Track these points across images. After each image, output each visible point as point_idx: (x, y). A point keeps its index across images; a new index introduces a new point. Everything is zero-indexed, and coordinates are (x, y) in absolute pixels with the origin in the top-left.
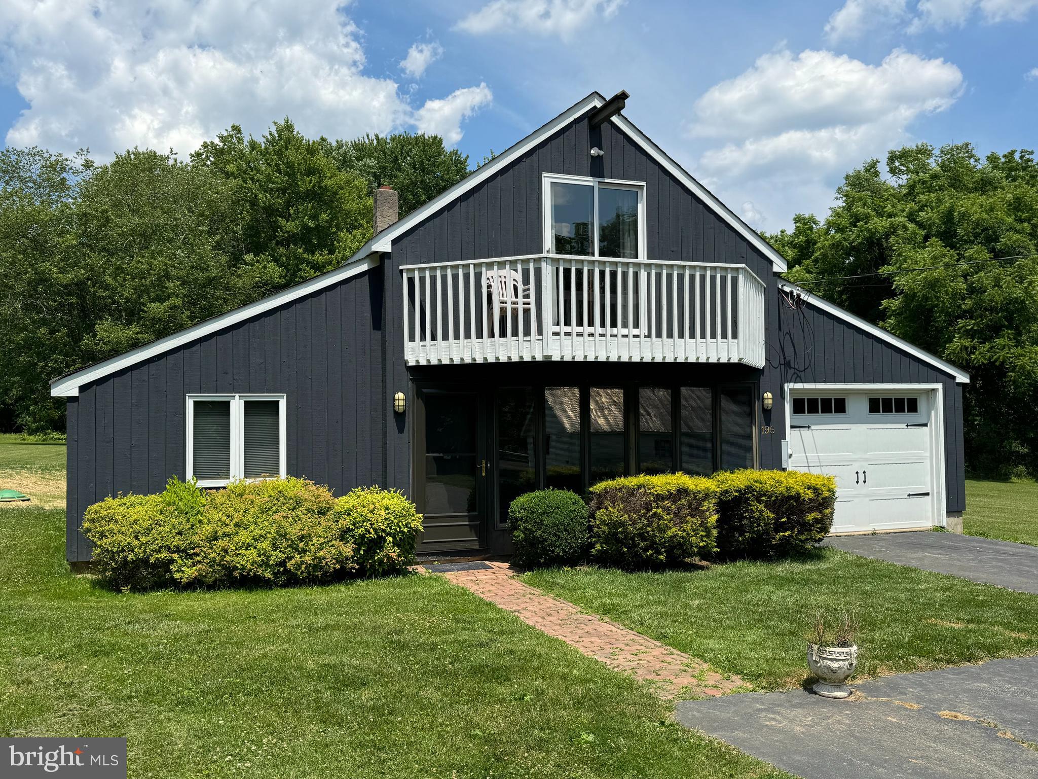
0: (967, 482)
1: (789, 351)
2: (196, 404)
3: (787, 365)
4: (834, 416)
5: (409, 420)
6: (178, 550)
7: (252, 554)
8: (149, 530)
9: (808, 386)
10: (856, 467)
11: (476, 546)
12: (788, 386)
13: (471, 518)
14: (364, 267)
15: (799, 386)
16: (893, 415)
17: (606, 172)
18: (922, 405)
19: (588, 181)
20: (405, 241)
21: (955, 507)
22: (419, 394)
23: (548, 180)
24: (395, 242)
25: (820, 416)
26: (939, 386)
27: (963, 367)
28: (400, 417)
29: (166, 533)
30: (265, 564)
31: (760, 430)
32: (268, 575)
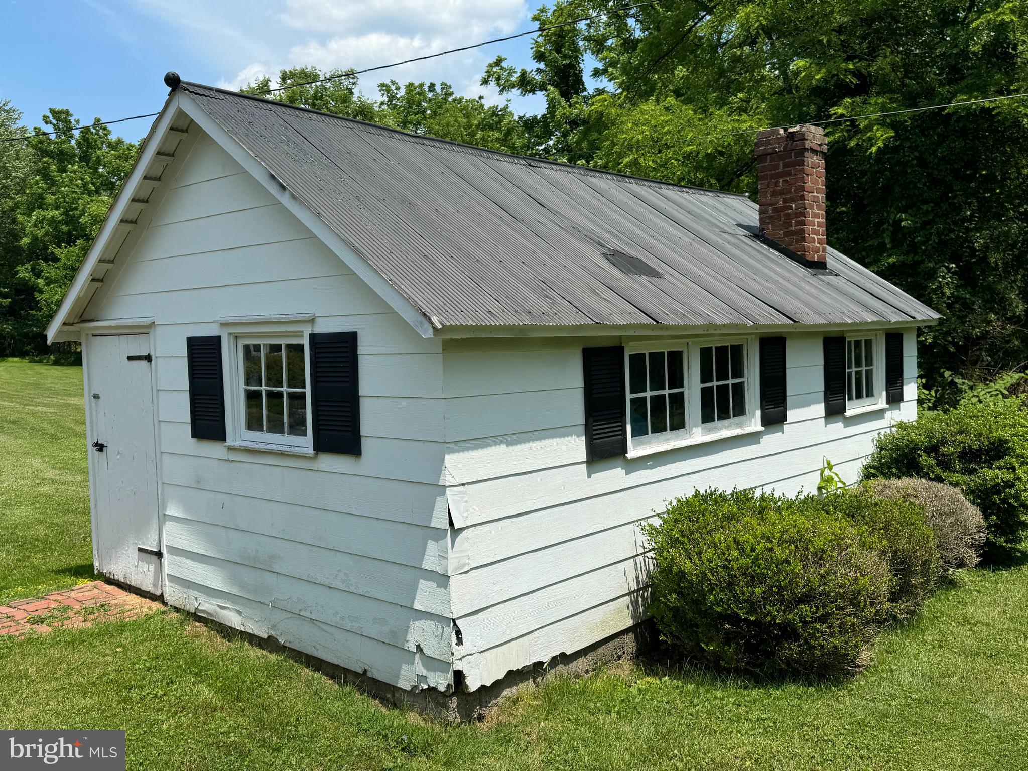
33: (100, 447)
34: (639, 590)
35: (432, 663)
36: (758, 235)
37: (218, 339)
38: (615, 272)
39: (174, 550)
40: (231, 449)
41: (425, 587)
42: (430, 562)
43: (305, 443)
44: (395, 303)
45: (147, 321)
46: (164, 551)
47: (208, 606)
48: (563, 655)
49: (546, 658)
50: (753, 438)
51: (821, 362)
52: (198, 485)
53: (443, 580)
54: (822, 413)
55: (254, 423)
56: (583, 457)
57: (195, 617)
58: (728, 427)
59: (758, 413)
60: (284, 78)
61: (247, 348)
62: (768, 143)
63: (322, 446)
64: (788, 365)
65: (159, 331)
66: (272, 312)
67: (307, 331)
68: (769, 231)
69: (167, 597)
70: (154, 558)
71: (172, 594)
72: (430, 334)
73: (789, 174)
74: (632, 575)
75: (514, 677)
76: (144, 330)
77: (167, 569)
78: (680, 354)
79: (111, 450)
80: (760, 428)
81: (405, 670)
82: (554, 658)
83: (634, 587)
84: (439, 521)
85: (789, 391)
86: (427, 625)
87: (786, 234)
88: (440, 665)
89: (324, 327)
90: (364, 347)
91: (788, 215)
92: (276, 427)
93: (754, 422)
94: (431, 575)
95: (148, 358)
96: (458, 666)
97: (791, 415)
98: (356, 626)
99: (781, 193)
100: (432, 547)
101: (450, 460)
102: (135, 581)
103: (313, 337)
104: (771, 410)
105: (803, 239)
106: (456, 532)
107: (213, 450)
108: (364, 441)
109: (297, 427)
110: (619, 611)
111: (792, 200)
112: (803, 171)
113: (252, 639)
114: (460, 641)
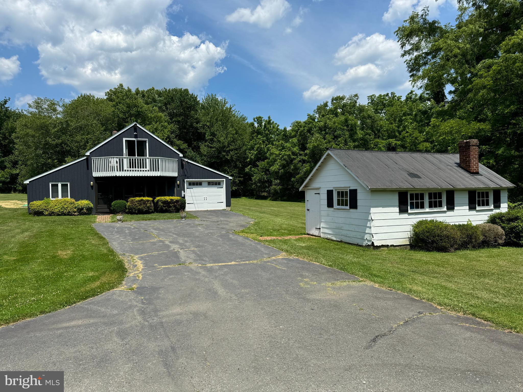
0: (232, 199)
1: (186, 173)
2: (52, 185)
3: (186, 175)
4: (199, 186)
5: (94, 188)
6: (45, 209)
7: (57, 210)
8: (39, 206)
9: (190, 180)
10: (204, 197)
11: (109, 211)
12: (186, 180)
13: (107, 206)
14: (85, 158)
15: (188, 180)
16: (214, 186)
17: (138, 137)
18: (221, 184)
19: (134, 139)
20: (92, 153)
21: (228, 204)
22: (96, 182)
23: (124, 140)
24: (90, 153)
25: (195, 186)
26: (225, 180)
27: (231, 176)
28: (92, 187)
29: (43, 207)
30: (59, 212)
31: (177, 189)
32: (60, 213)
33: (308, 210)
34: (411, 238)
35: (368, 241)
36: (459, 165)
37: (333, 190)
38: (409, 178)
39: (323, 227)
40: (334, 209)
41: (368, 229)
42: (368, 225)
43: (348, 207)
44: (363, 185)
45: (319, 187)
46: (321, 228)
47: (329, 237)
48: (393, 245)
49: (390, 244)
50: (444, 212)
51: (468, 197)
52: (328, 215)
53: (370, 227)
54: (468, 208)
55: (338, 204)
56: (398, 211)
57: (327, 239)
58: (436, 209)
59: (446, 207)
60: (332, 100)
61: (338, 192)
62: (461, 144)
63: (351, 207)
64: (455, 197)
65: (321, 189)
66: (343, 186)
67: (349, 189)
68: (462, 165)
69: (321, 236)
70: (319, 229)
71: (322, 235)
72: (368, 189)
73: (466, 151)
74: (409, 235)
75: (383, 246)
76: (319, 189)
77: (321, 231)
78: (423, 194)
79: (310, 211)
80: (446, 210)
81: (364, 243)
82: (391, 245)
83: (410, 237)
84: (370, 218)
85: (455, 203)
86: (368, 235)
87: (466, 166)
88: (370, 241)
89: (351, 188)
90: (358, 191)
91: (466, 161)
92: (342, 205)
93: (445, 209)
94: (368, 227)
95: (319, 194)
96: (373, 241)
97: (456, 208)
98: (356, 237)
99: (464, 156)
100: (369, 223)
101: (372, 209)
102: (314, 234)
103: (350, 190)
104: (449, 206)
105: (470, 167)
106: (373, 220)
107: (331, 209)
108: (358, 207)
109: (347, 205)
110: (406, 241)
111: (467, 158)
112: (470, 151)
113: (338, 241)
114: (373, 237)
